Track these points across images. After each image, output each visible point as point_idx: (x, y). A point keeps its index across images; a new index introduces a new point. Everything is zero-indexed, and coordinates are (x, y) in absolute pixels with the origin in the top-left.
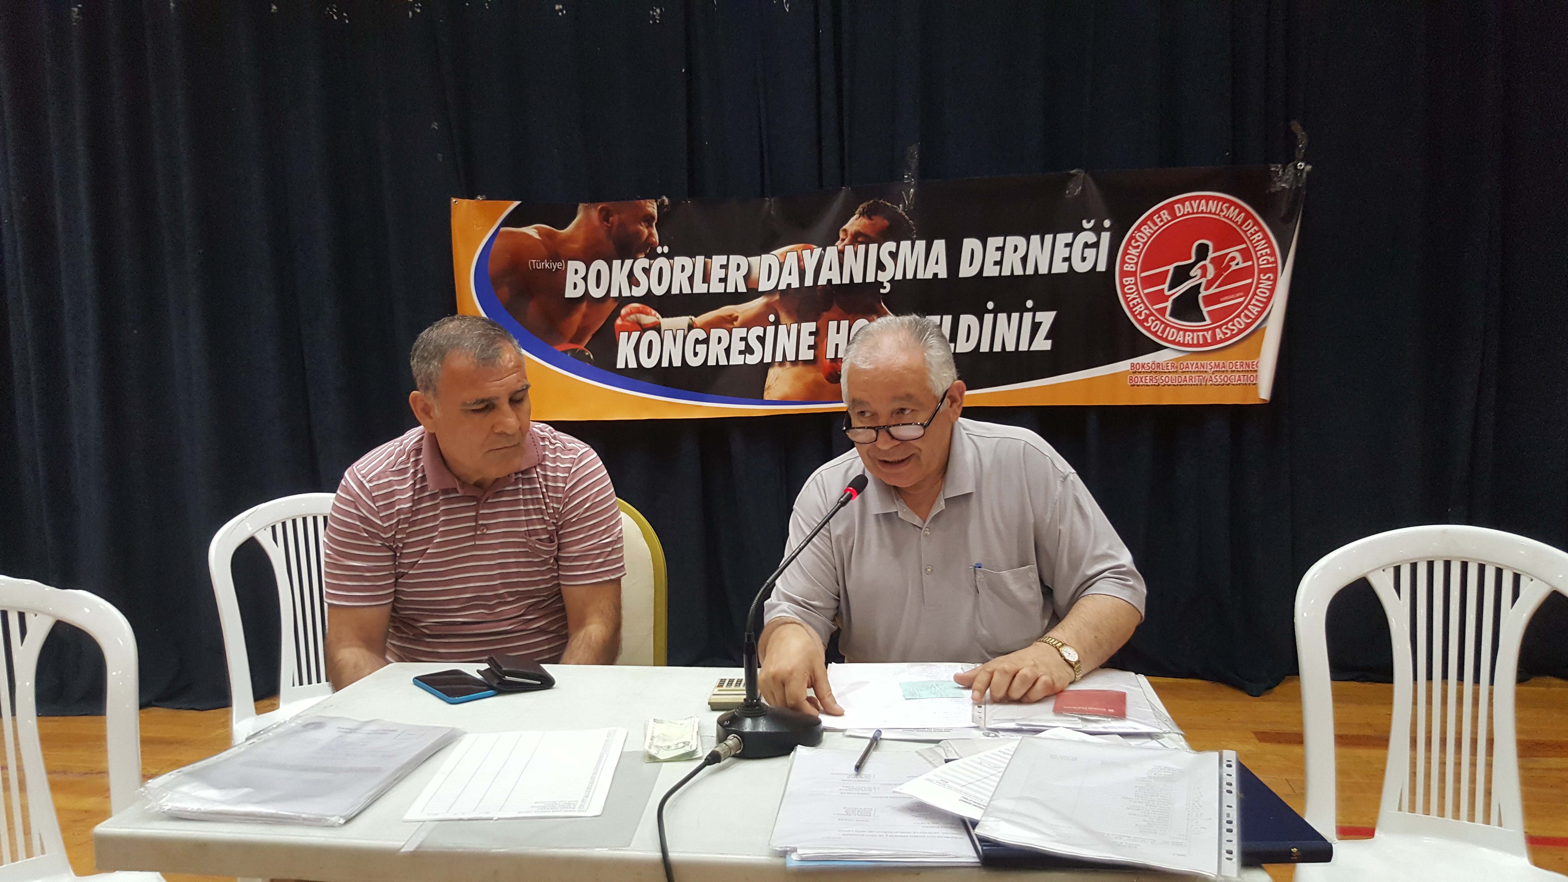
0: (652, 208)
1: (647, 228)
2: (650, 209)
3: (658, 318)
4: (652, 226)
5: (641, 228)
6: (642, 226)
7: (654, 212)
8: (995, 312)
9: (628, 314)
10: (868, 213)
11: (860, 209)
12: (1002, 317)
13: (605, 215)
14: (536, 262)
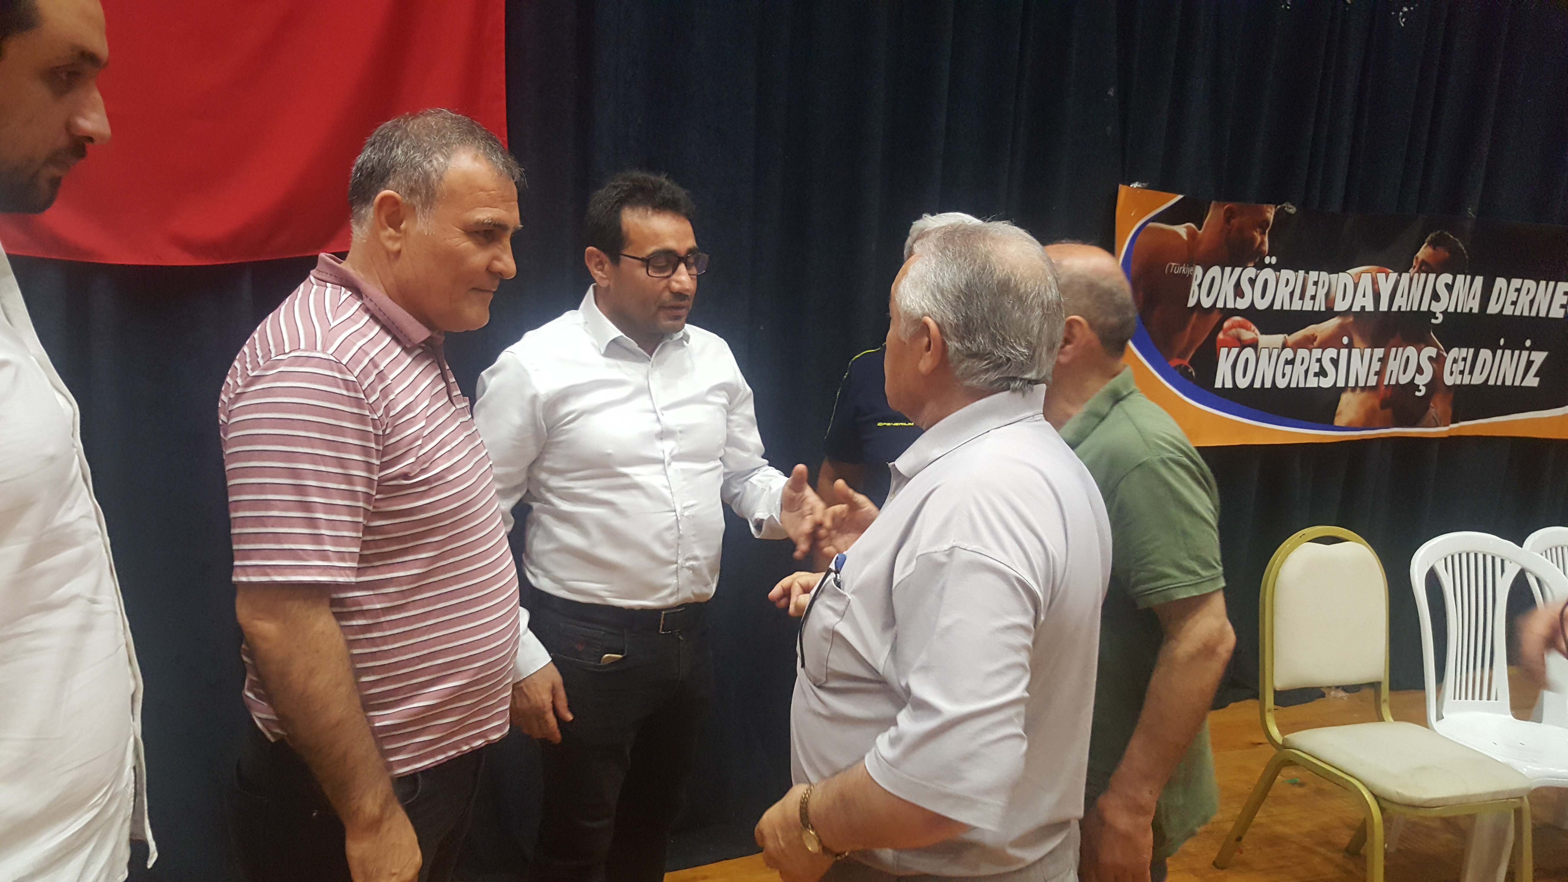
0: (1270, 214)
1: (1261, 234)
2: (1268, 215)
3: (1256, 335)
4: (1265, 233)
5: (1255, 234)
6: (1257, 232)
7: (1270, 218)
8: (1504, 348)
9: (1231, 328)
10: (1434, 244)
11: (1429, 238)
12: (1508, 352)
13: (1229, 216)
14: (1175, 266)
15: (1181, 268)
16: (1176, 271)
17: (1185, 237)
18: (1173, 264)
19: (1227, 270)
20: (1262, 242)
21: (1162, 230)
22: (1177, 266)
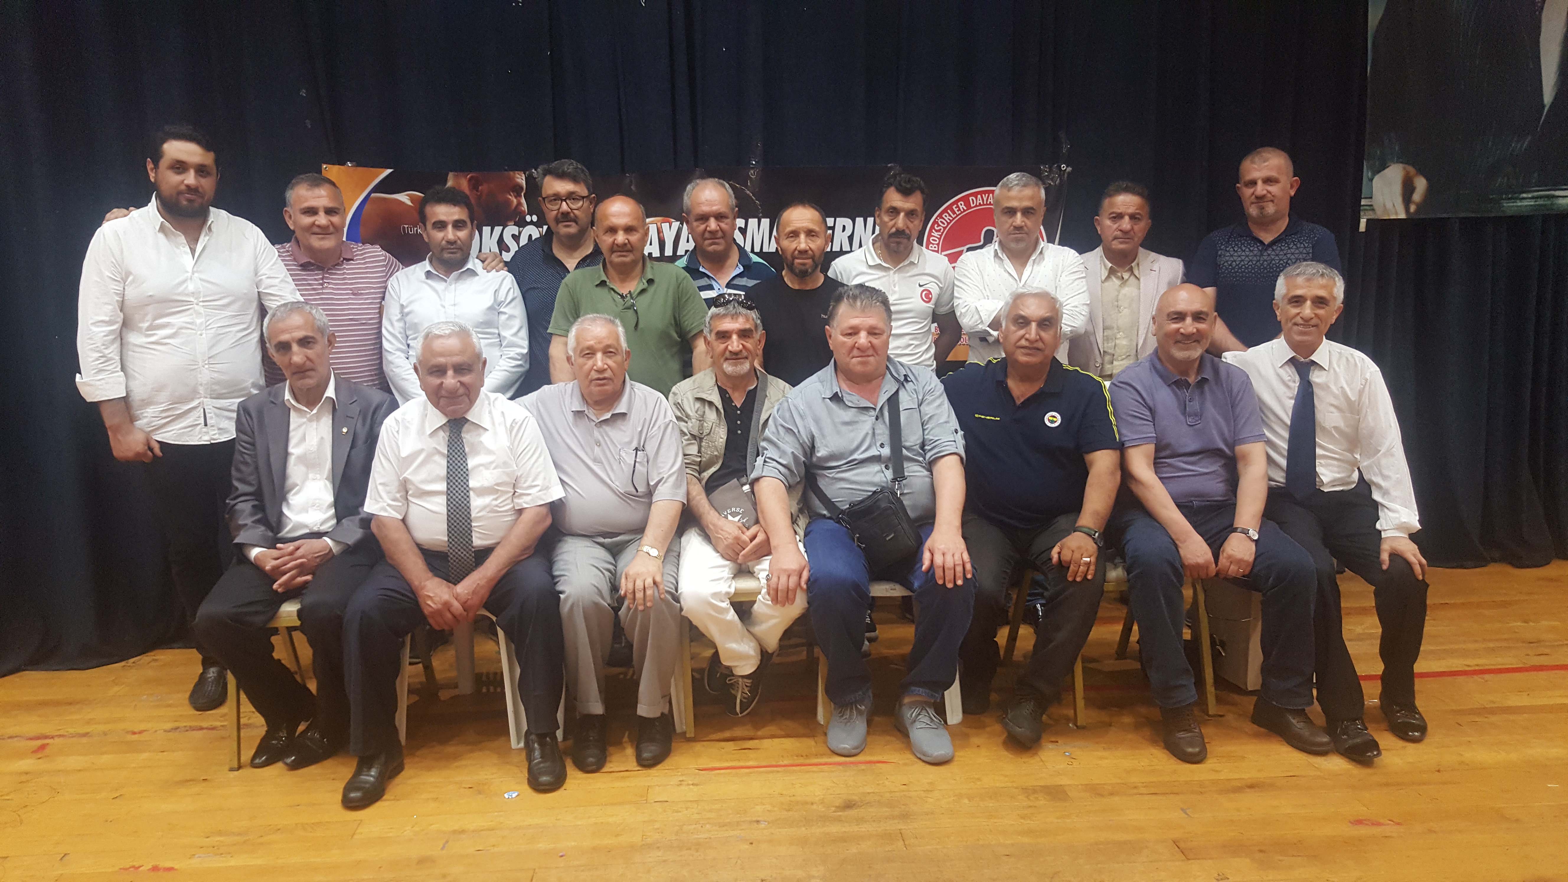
0: (521, 179)
5: (509, 197)
7: (522, 183)
13: (476, 183)
14: (408, 228)
15: (415, 230)
16: (411, 232)
17: (409, 203)
18: (406, 226)
19: (486, 230)
20: (519, 204)
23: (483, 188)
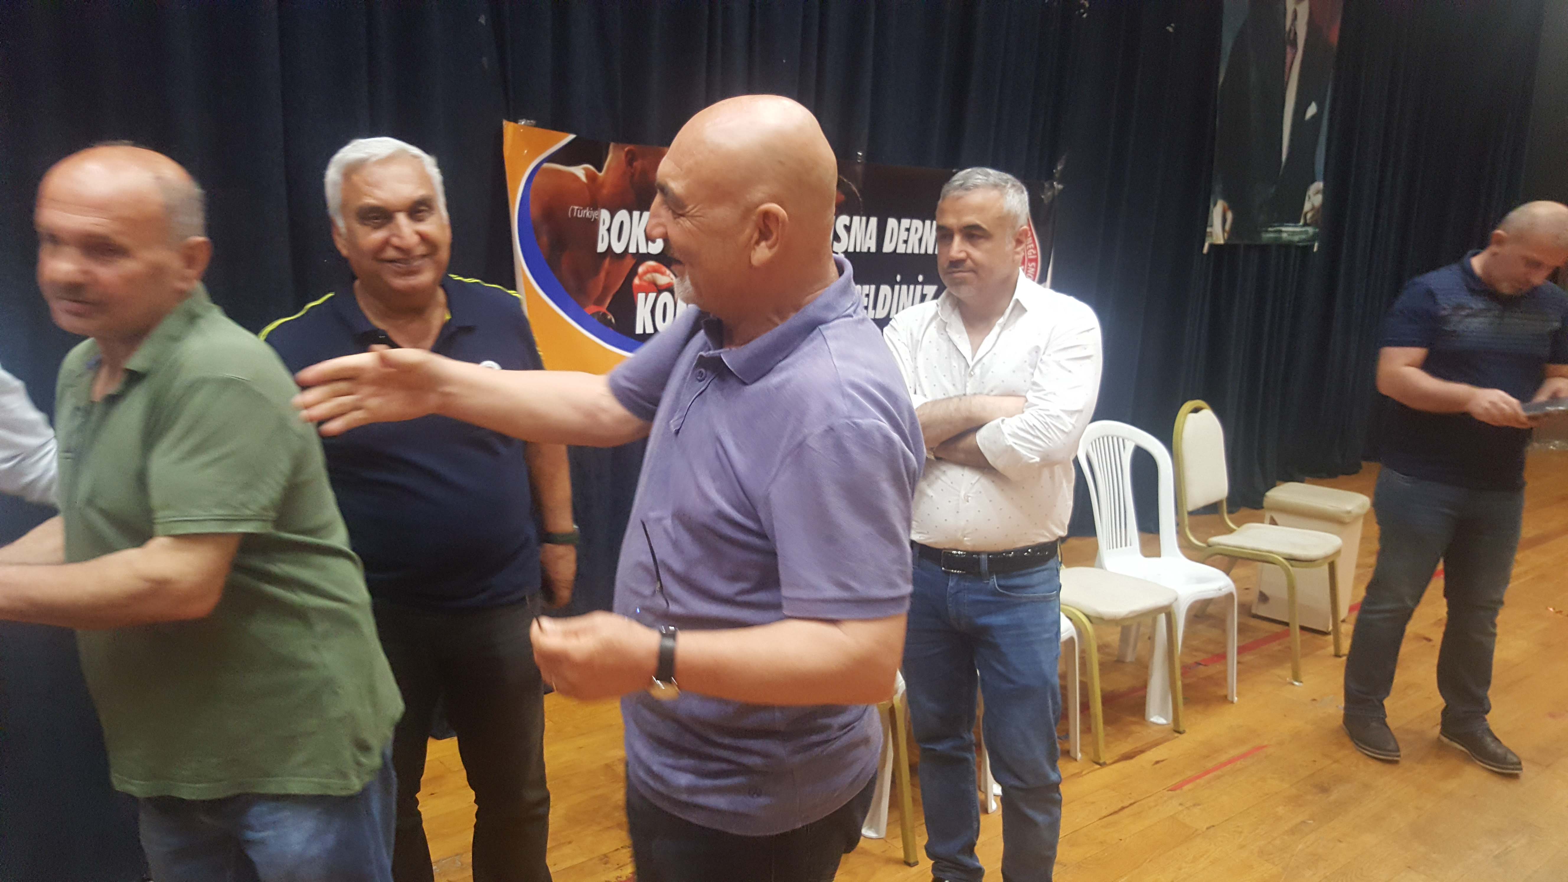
13: (631, 159)
14: (578, 209)
15: (585, 212)
16: (580, 214)
17: (583, 178)
18: (576, 208)
19: (636, 214)
21: (559, 171)
22: (581, 211)
23: (638, 164)
